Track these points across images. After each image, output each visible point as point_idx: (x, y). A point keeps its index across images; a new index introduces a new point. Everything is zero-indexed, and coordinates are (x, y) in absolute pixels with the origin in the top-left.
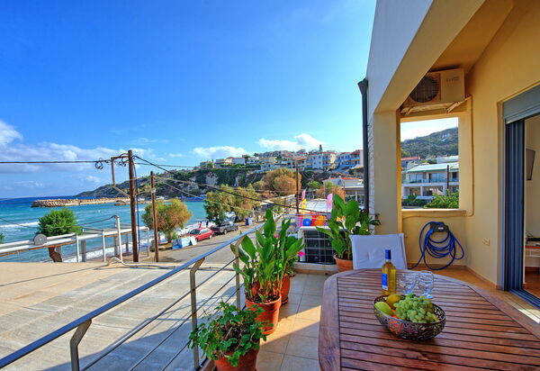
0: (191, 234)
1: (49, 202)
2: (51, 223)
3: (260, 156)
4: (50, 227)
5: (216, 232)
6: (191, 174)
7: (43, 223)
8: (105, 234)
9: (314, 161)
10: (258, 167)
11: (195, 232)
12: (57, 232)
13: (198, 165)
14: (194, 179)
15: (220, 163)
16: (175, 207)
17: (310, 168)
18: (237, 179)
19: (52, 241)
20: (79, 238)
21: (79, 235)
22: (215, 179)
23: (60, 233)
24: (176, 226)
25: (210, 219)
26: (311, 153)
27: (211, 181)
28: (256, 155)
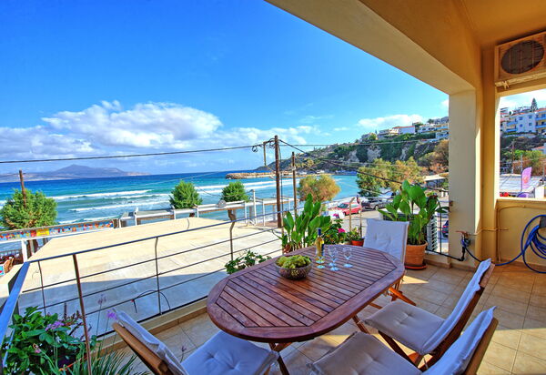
0: (339, 207)
1: (237, 174)
2: (229, 192)
3: (437, 122)
4: (229, 195)
5: (366, 207)
6: (352, 148)
7: (226, 191)
8: (265, 202)
9: (520, 122)
10: (433, 136)
11: (344, 206)
12: (233, 199)
13: (359, 138)
14: (354, 153)
15: (384, 134)
16: (323, 181)
17: (511, 133)
18: (403, 151)
19: (230, 205)
20: (247, 204)
21: (247, 202)
22: (378, 152)
23: (235, 200)
24: (325, 199)
25: (362, 194)
26: (517, 112)
27: (373, 153)
28: (430, 121)
